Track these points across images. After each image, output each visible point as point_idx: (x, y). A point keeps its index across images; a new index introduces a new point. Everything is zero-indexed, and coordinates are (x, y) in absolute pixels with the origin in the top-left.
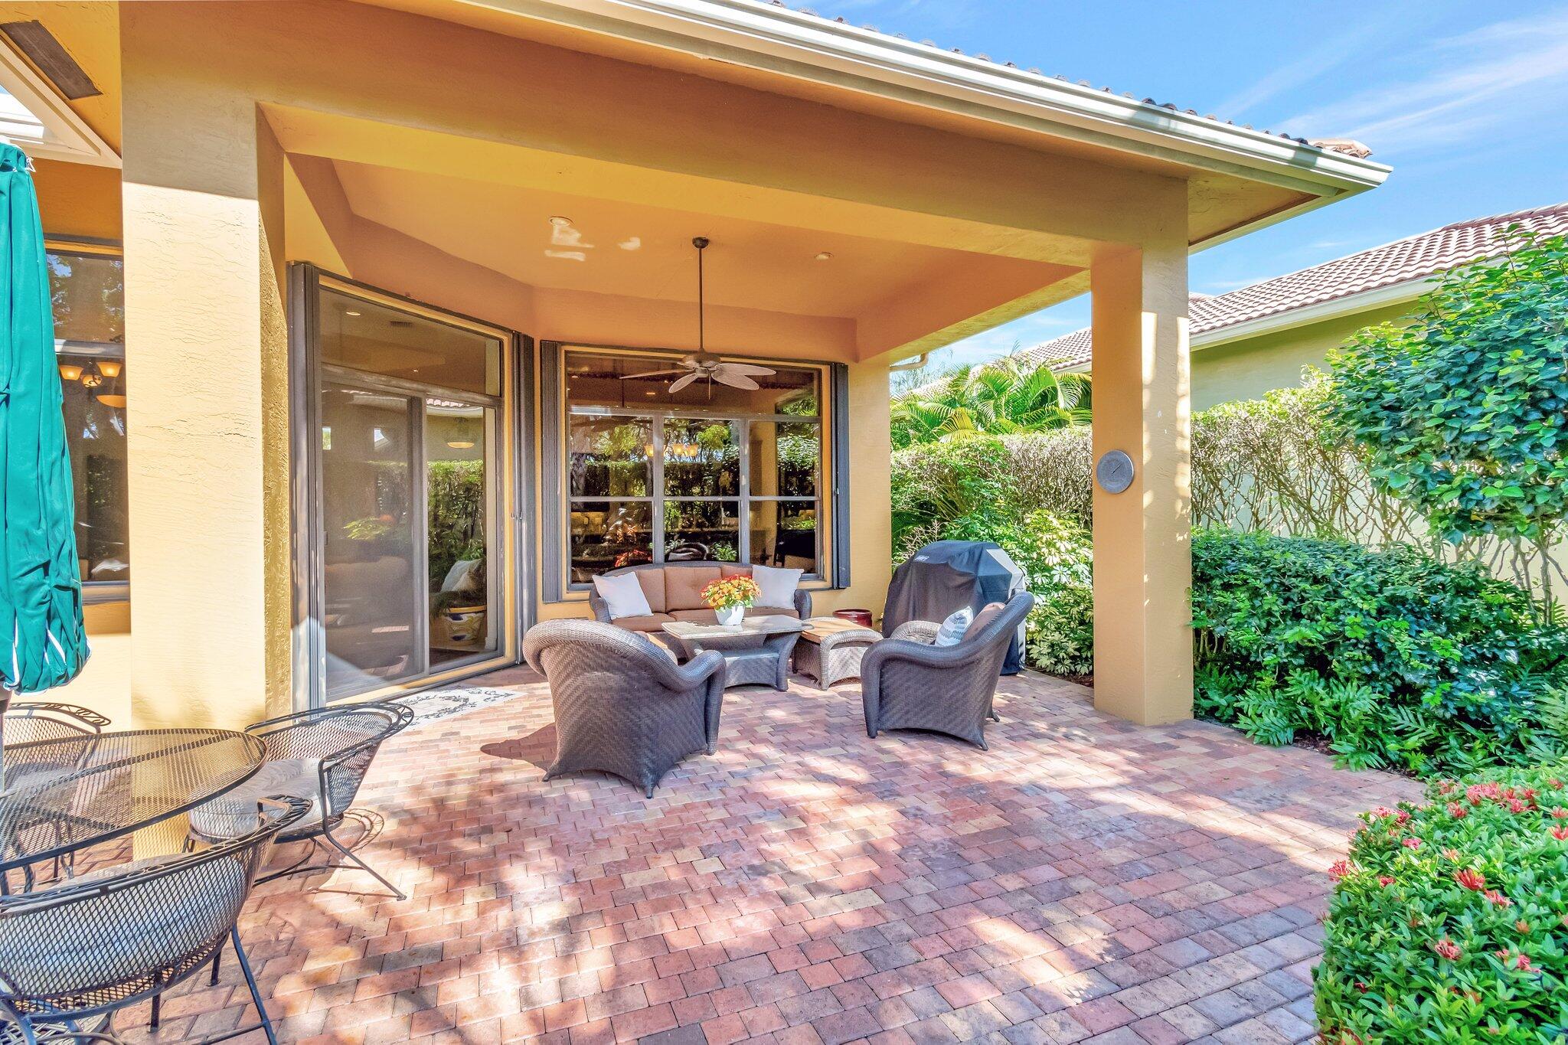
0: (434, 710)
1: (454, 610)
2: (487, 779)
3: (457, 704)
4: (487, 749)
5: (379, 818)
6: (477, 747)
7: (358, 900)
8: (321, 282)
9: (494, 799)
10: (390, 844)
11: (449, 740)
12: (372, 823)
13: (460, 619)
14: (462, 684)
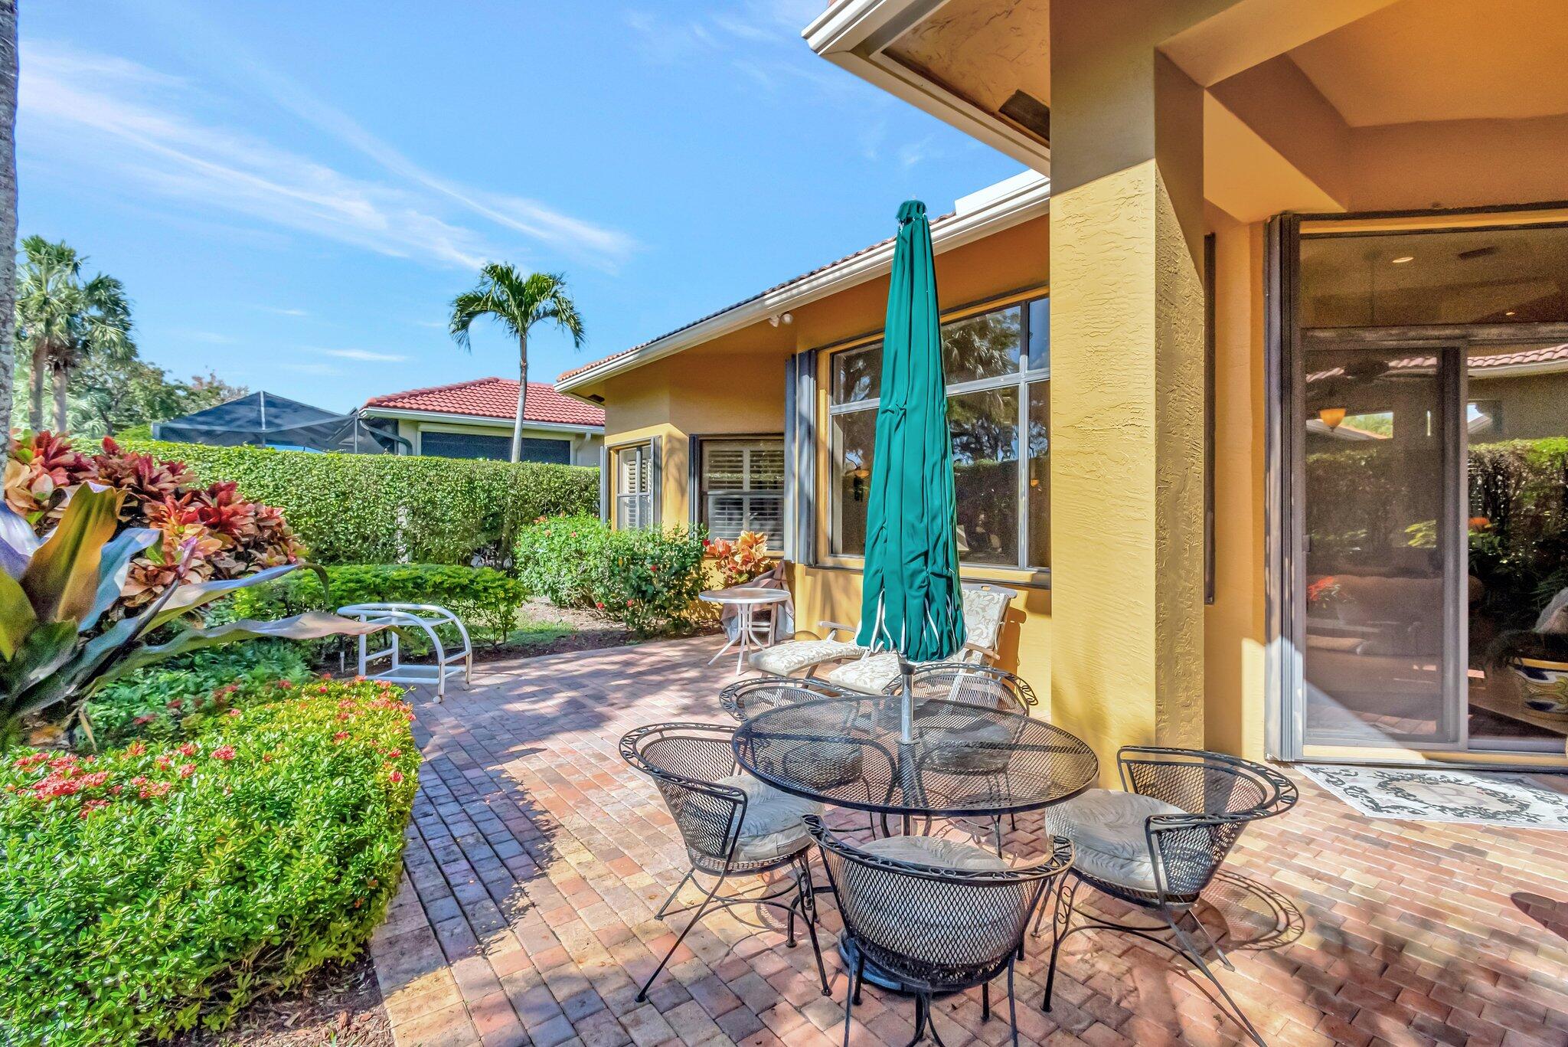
0: (1460, 802)
1: (1529, 662)
2: (1497, 952)
3: (1503, 807)
4: (1524, 903)
5: (1300, 923)
6: (1507, 890)
7: (1217, 1018)
8: (1302, 231)
9: (1497, 992)
10: (1296, 968)
11: (1462, 858)
12: (1288, 924)
13: (1544, 678)
14: (1527, 778)
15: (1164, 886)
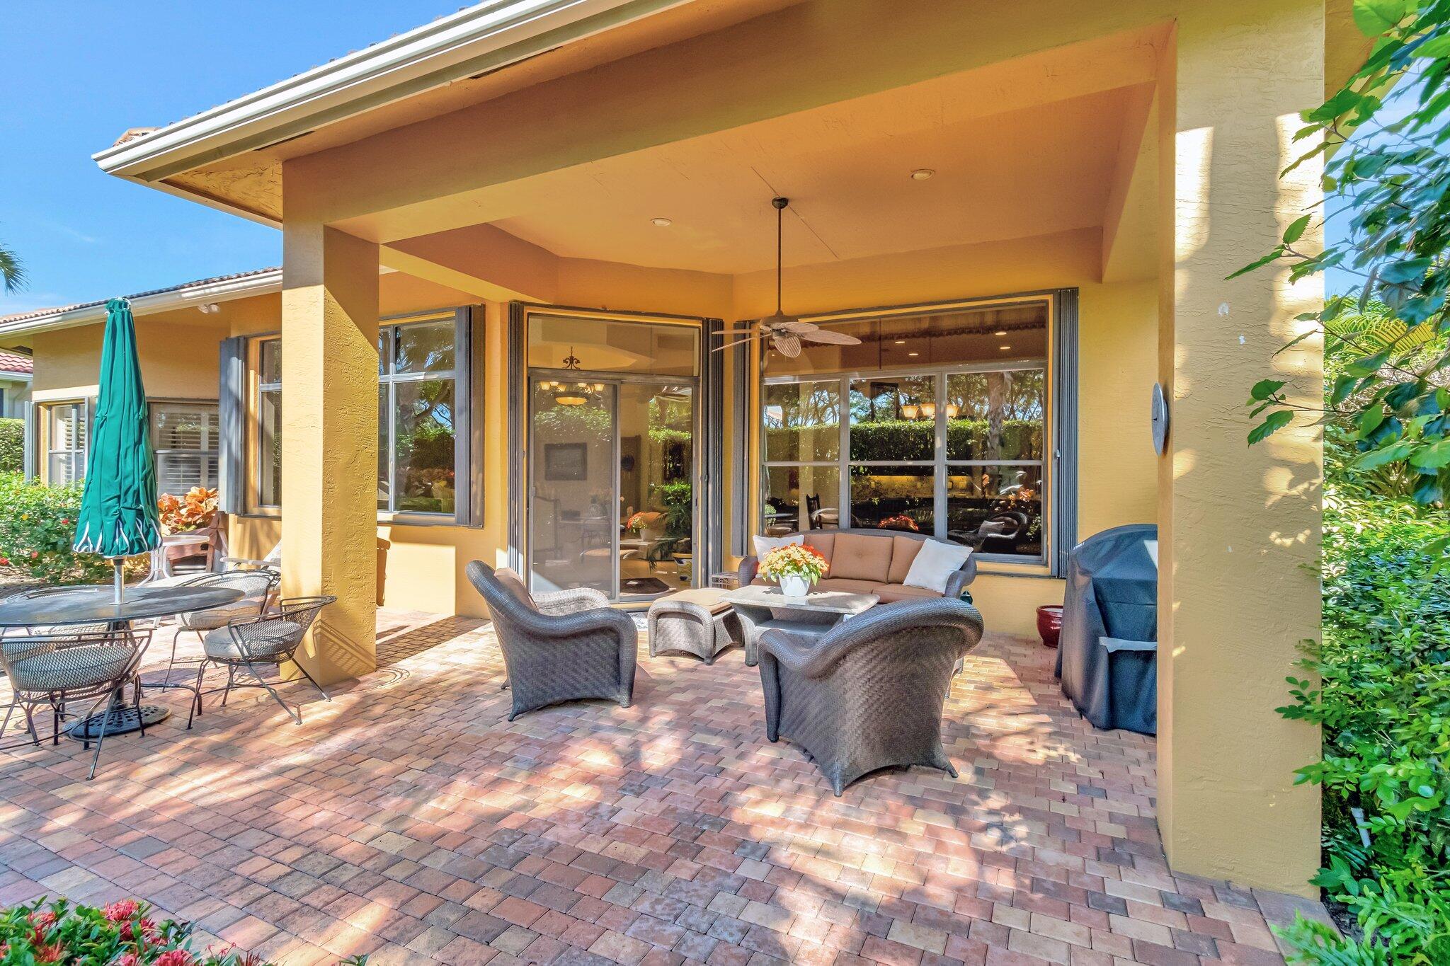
15: (246, 653)
